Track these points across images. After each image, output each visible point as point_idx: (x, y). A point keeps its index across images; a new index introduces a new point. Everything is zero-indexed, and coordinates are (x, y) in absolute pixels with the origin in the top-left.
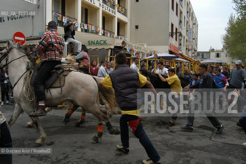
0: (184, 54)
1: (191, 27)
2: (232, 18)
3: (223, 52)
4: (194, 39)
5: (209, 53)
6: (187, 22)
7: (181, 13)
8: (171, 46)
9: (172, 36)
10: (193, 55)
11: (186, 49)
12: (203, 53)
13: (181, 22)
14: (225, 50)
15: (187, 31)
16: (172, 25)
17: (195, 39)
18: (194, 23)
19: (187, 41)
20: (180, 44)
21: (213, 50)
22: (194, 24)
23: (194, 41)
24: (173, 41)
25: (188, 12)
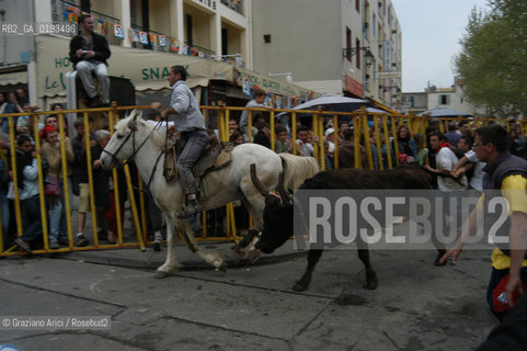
0: (376, 99)
1: (388, 38)
2: (474, 16)
3: (453, 91)
4: (394, 65)
5: (424, 95)
6: (380, 28)
7: (366, 5)
8: (347, 80)
9: (349, 57)
10: (394, 100)
11: (380, 87)
12: (412, 96)
13: (366, 25)
14: (458, 88)
15: (380, 46)
16: (349, 32)
17: (396, 65)
18: (394, 28)
19: (380, 68)
20: (367, 76)
21: (433, 89)
22: (394, 32)
23: (394, 68)
24: (352, 69)
25: (380, 5)
